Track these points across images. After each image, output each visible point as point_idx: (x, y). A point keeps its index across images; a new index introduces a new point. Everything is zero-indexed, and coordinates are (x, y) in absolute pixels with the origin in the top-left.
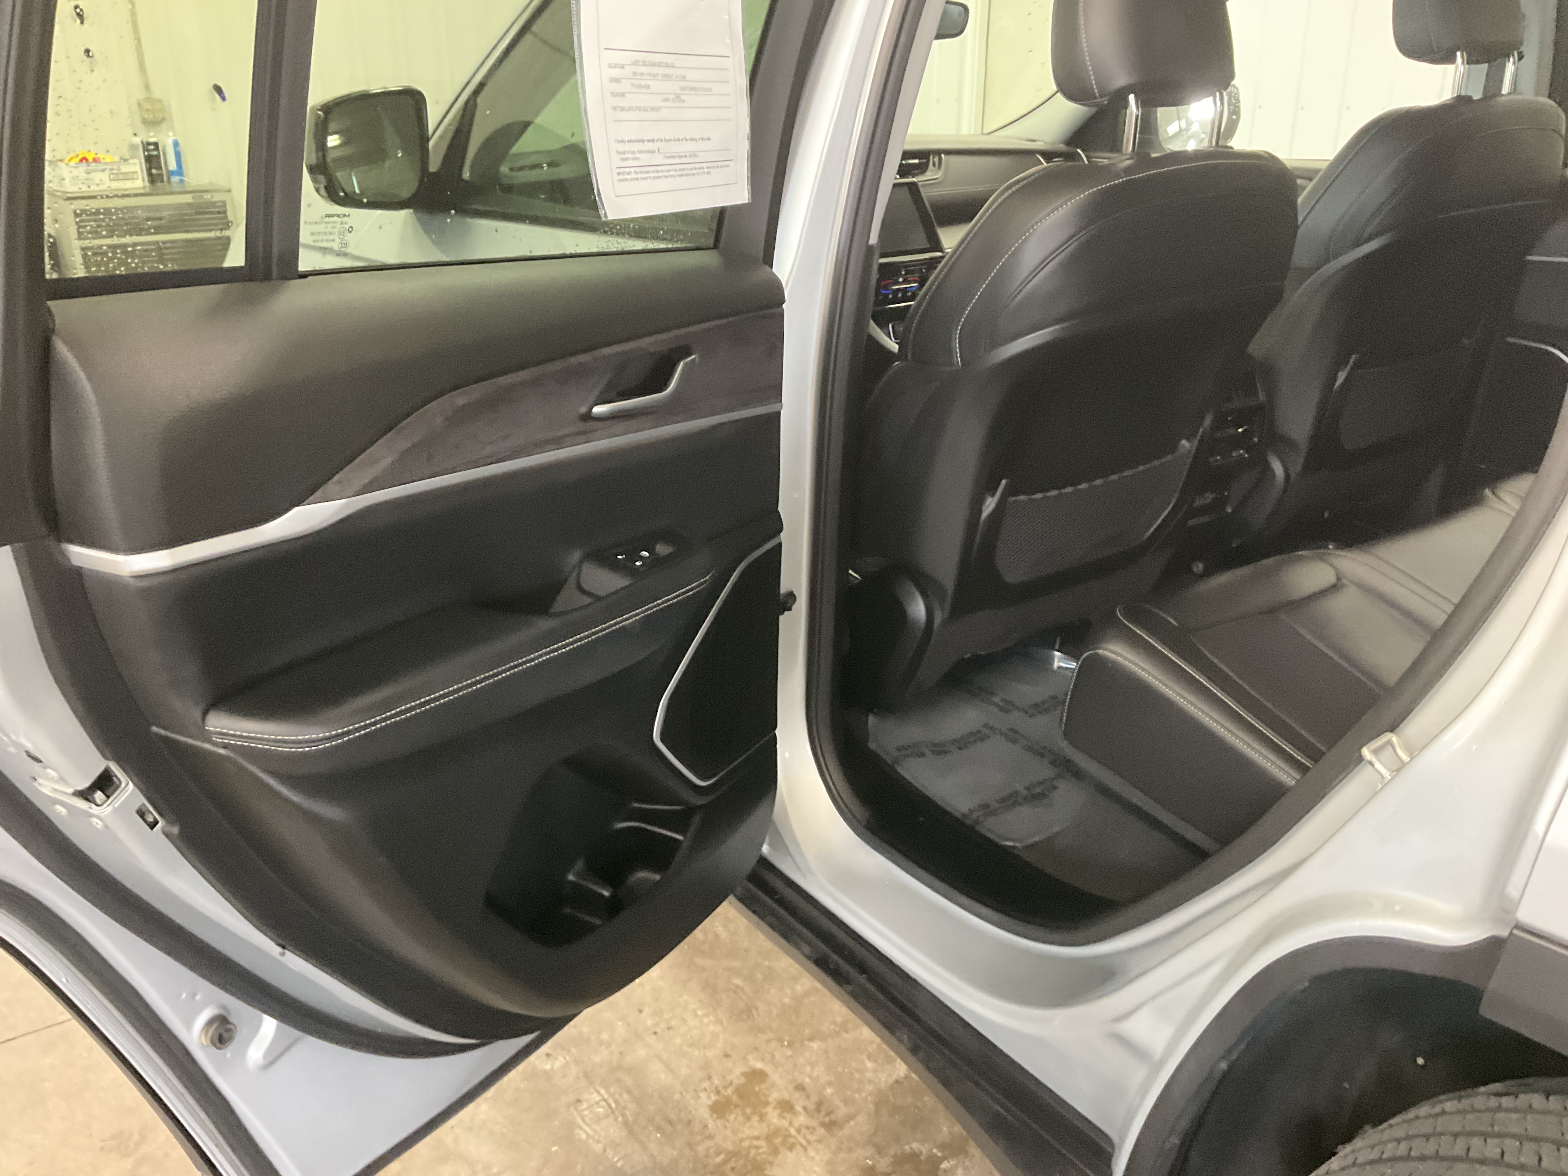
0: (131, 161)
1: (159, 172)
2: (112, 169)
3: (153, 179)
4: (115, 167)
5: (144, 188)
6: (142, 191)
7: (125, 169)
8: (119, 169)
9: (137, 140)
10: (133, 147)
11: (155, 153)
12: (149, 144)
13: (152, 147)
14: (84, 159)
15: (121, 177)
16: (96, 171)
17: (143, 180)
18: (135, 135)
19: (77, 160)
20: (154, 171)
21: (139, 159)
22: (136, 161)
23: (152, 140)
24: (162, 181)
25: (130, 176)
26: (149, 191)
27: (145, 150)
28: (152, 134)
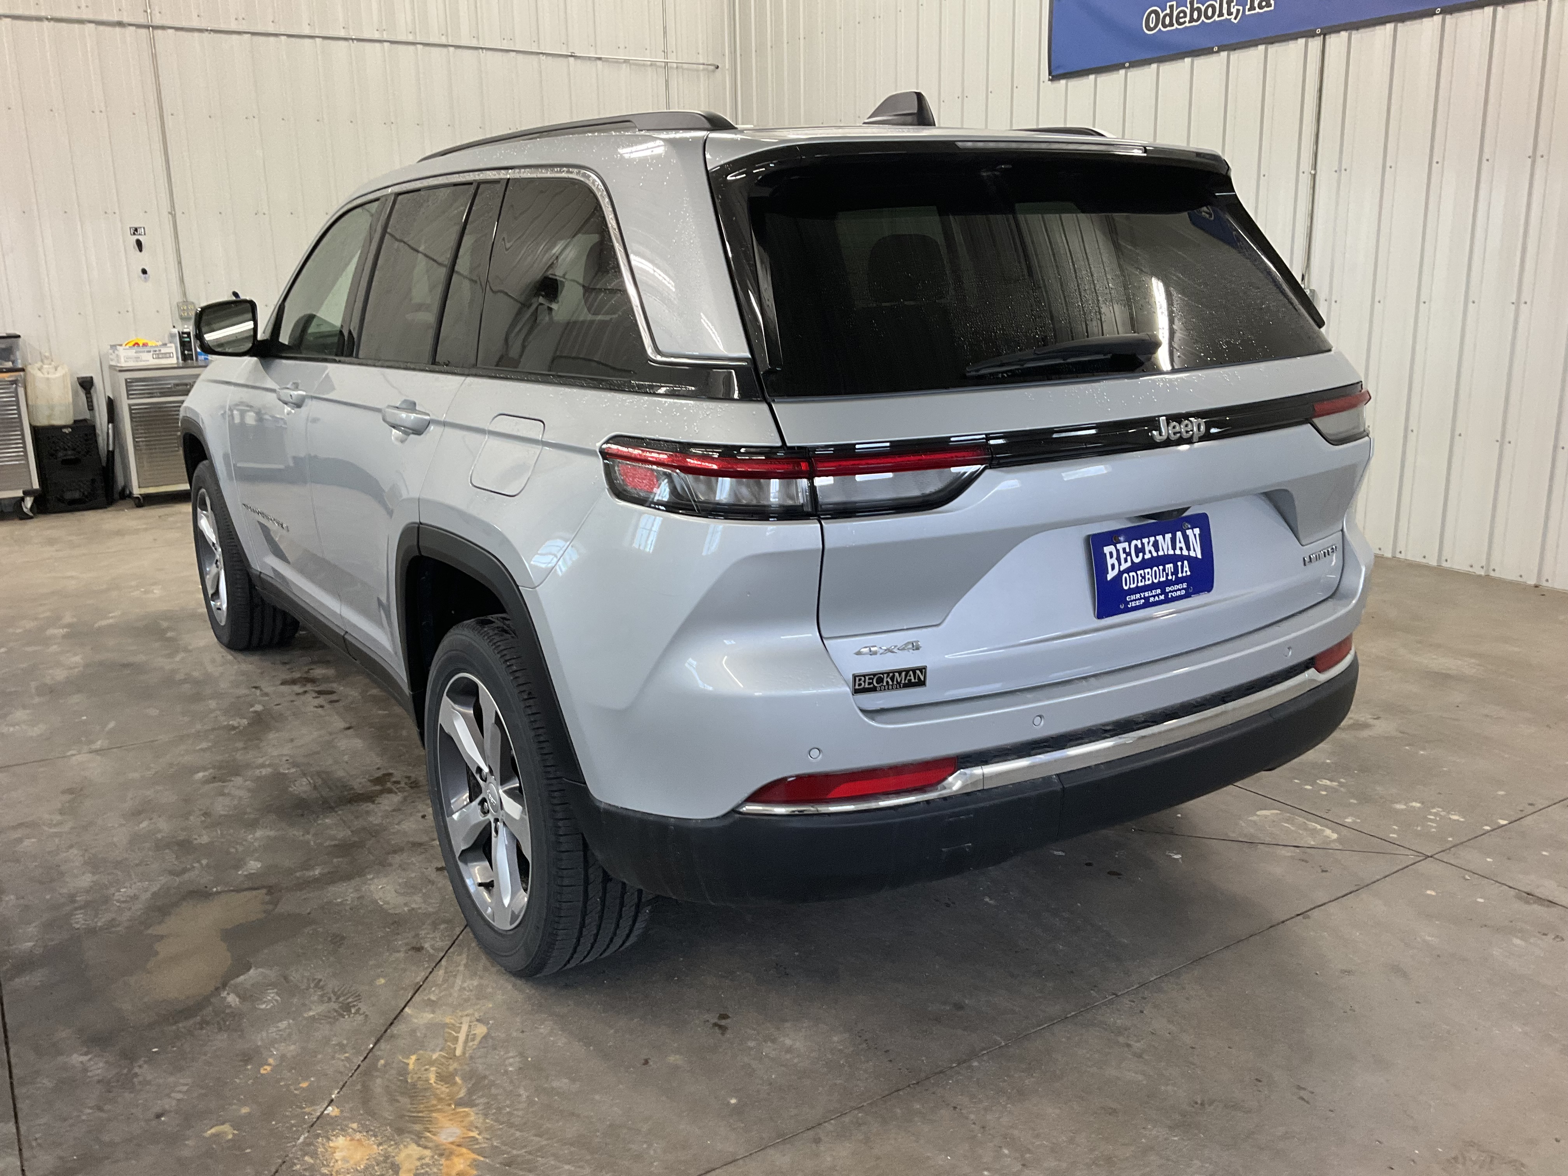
0: (168, 345)
1: (190, 353)
2: (155, 351)
3: (185, 358)
4: (157, 349)
5: (178, 363)
6: (176, 366)
7: (164, 350)
8: (160, 350)
9: (175, 331)
10: (172, 336)
11: (188, 340)
12: (183, 333)
13: (186, 336)
14: (137, 344)
15: (160, 356)
16: (144, 352)
17: (178, 358)
18: (174, 327)
19: (131, 344)
20: (186, 352)
21: (175, 344)
22: (173, 345)
23: (185, 330)
24: (192, 359)
25: (168, 355)
26: (181, 365)
27: (181, 338)
28: (186, 326)
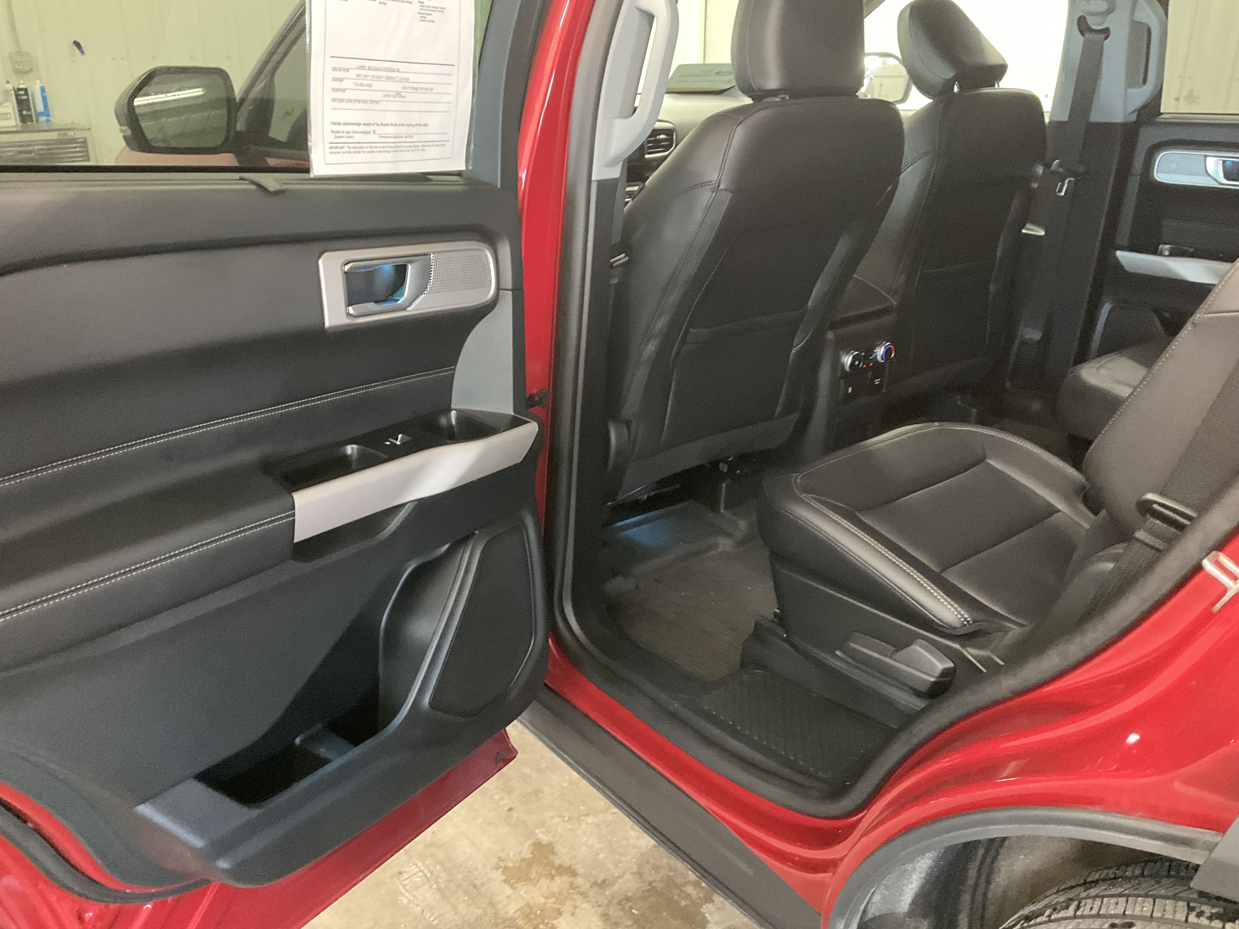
0: (5, 104)
1: (29, 113)
3: (24, 119)
5: (16, 126)
6: (14, 129)
9: (10, 86)
10: (6, 92)
11: (25, 97)
12: (21, 90)
17: (16, 120)
18: (8, 82)
20: (24, 112)
21: (12, 102)
22: (8, 104)
23: (21, 86)
24: (32, 121)
25: (5, 117)
26: (20, 129)
27: (17, 96)
28: (22, 82)
